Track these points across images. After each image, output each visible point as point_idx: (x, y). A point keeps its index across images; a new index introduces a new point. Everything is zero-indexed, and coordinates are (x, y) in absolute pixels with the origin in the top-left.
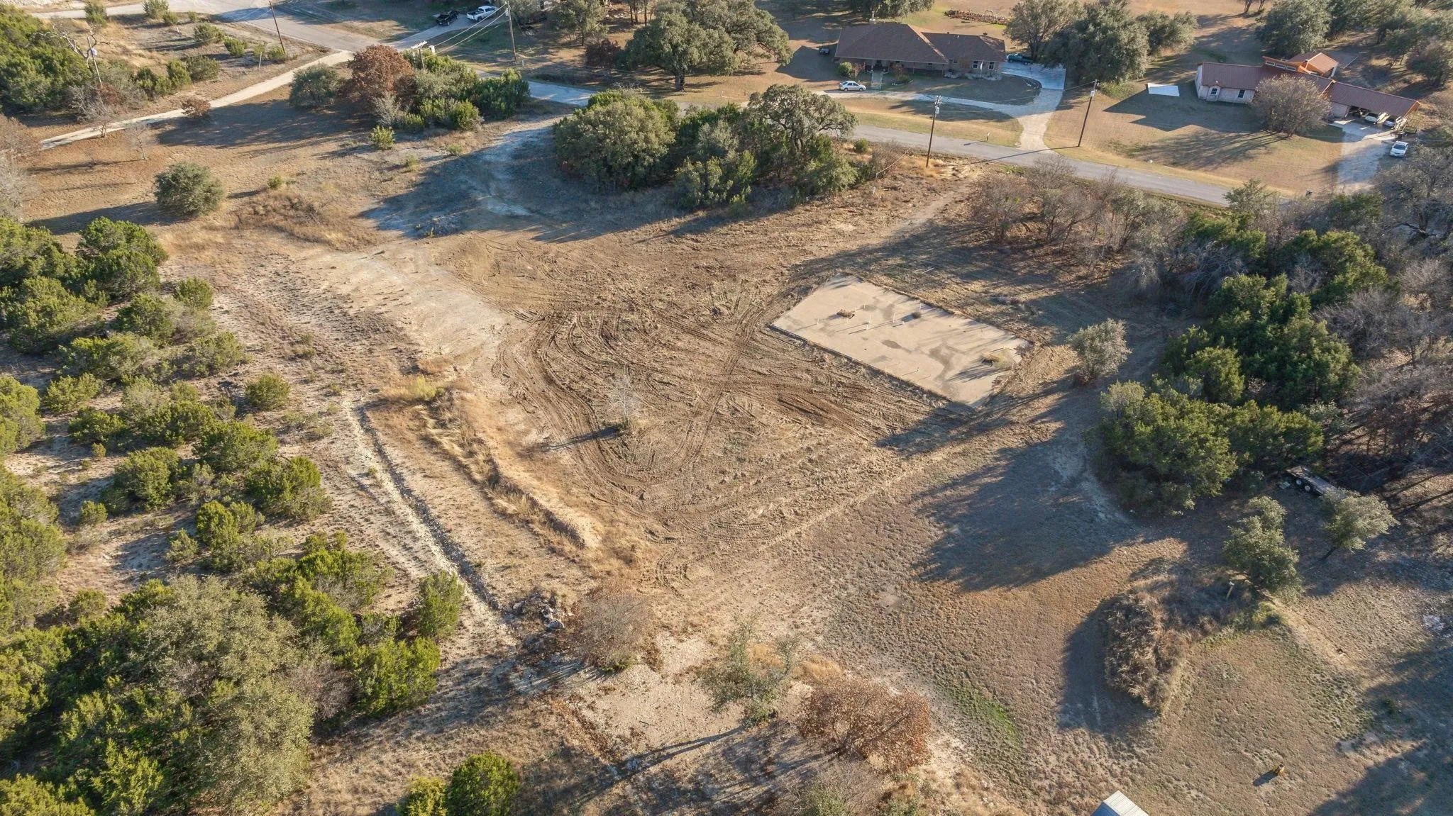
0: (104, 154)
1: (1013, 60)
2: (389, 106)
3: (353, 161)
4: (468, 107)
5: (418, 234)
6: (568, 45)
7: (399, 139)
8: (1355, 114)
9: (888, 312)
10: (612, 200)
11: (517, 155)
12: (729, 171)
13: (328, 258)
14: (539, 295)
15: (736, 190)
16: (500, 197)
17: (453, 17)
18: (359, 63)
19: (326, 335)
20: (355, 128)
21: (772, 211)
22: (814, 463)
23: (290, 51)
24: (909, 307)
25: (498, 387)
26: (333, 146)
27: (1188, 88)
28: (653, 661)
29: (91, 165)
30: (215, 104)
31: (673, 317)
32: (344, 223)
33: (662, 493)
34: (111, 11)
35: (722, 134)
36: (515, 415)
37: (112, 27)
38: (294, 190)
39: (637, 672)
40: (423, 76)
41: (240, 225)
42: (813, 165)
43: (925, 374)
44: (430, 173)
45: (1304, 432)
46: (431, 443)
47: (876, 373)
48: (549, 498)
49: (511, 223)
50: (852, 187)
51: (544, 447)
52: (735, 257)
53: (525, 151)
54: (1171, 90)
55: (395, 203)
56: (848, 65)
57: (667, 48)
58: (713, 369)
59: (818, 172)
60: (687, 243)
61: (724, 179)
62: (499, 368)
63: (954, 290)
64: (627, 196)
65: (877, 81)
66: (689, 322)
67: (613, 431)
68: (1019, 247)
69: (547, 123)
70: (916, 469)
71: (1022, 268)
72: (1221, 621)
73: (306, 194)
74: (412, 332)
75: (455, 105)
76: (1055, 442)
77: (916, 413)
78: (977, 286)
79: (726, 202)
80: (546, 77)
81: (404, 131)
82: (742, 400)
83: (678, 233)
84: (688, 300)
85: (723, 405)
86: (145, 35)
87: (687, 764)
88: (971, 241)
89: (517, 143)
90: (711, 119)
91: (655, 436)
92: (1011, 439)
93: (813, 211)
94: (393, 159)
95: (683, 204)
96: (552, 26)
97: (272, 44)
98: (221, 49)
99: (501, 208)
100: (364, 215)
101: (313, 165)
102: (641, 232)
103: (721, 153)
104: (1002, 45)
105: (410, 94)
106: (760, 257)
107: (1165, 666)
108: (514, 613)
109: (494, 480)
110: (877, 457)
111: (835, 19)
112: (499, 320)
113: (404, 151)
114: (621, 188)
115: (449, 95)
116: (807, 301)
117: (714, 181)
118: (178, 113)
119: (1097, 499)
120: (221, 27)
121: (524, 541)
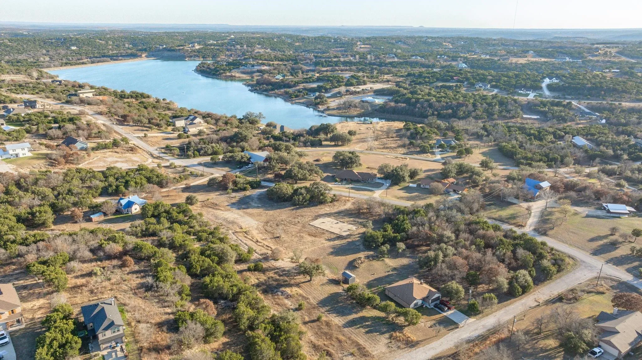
0: (171, 194)
1: (379, 178)
2: (231, 185)
3: (223, 196)
4: (248, 186)
5: (239, 209)
6: (270, 174)
7: (233, 192)
8: (454, 191)
9: (332, 223)
10: (279, 204)
11: (259, 196)
12: (304, 198)
13: (222, 212)
14: (264, 219)
15: (305, 201)
16: (255, 203)
17: (242, 167)
18: (224, 176)
19: (224, 223)
20: (222, 190)
21: (313, 206)
22: (313, 242)
23: (205, 174)
24: (337, 222)
25: (257, 231)
26: (218, 193)
27: (419, 185)
28: (283, 260)
29: (168, 196)
30: (192, 184)
31: (290, 223)
32: (223, 207)
33: (286, 245)
34: (163, 165)
35: (303, 191)
36: (260, 235)
37: (163, 169)
38: (212, 201)
39: (280, 261)
40: (238, 179)
41: (202, 207)
42: (321, 197)
43: (337, 231)
44: (240, 198)
45: (397, 236)
46: (246, 237)
47: (327, 231)
48: (266, 243)
49: (258, 207)
50: (331, 202)
51: (266, 239)
52: (304, 214)
53: (261, 194)
54: (415, 185)
55: (233, 204)
56: (337, 179)
57: (293, 174)
58: (297, 230)
59: (322, 199)
60: (294, 211)
61: (303, 199)
62: (257, 229)
63: (347, 219)
64: (282, 203)
65: (344, 182)
66: (293, 223)
67: (278, 237)
68: (363, 213)
69: (266, 190)
70: (332, 243)
71: (362, 216)
72: (374, 259)
73: (215, 202)
74: (240, 223)
75: (245, 186)
76: (358, 241)
77: (333, 236)
78: (352, 219)
79: (303, 204)
80: (265, 180)
81: (234, 191)
82: (302, 234)
83: (293, 210)
84: (293, 220)
85: (298, 235)
86: (170, 170)
87: (287, 269)
88: (353, 212)
89: (259, 193)
90: (301, 188)
91: (285, 238)
92: (349, 240)
93: (322, 206)
94: (232, 196)
95: (294, 205)
96: (266, 169)
97: (200, 173)
98: (189, 173)
99: (256, 205)
100: (228, 205)
101: (215, 197)
102: (285, 209)
103: (303, 195)
104: (376, 175)
105: (235, 183)
106: (309, 214)
107: (362, 263)
108: (261, 255)
109: (257, 241)
110: (324, 242)
111: (337, 169)
112: (257, 223)
113: (234, 194)
114: (281, 202)
115: (243, 184)
116: (316, 221)
117: (301, 200)
118: (184, 186)
119: (362, 247)
120: (188, 169)
121: (263, 248)
